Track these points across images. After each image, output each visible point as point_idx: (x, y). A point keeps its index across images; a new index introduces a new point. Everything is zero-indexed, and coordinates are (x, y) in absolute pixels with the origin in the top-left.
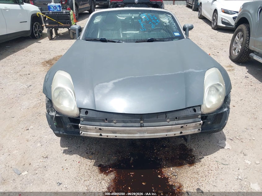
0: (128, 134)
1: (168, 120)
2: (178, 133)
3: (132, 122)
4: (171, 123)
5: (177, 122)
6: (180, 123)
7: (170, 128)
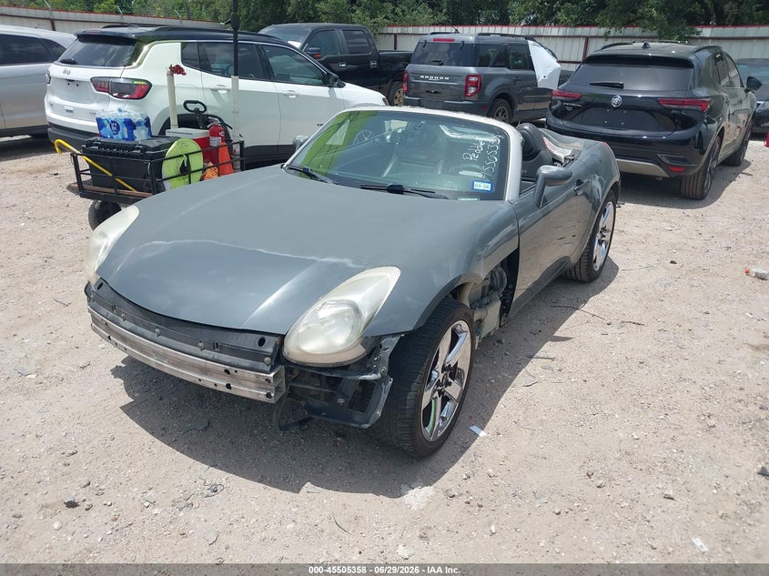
0: (141, 351)
1: (201, 344)
2: (221, 384)
3: (144, 326)
4: (206, 353)
5: (216, 355)
6: (221, 359)
7: (201, 364)
